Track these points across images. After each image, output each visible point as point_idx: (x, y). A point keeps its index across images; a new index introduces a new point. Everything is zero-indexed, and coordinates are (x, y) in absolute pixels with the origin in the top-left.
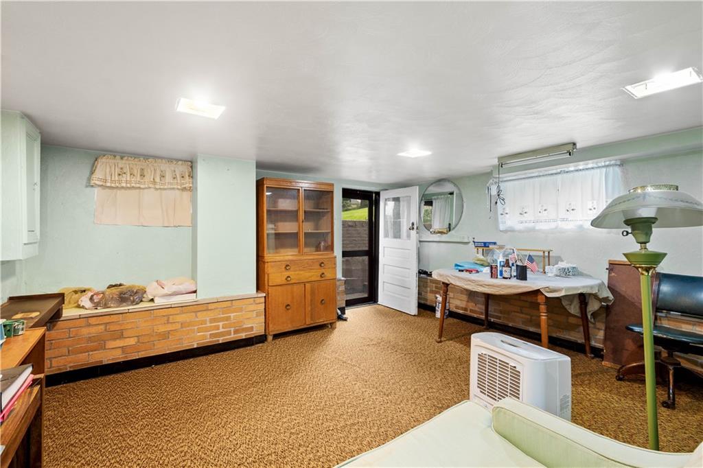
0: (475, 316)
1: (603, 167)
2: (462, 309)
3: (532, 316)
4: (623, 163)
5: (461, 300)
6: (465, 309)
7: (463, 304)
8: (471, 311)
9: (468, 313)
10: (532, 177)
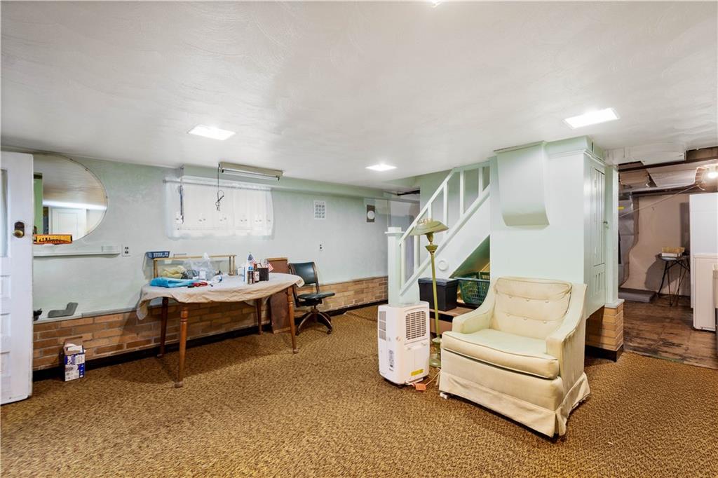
0: (137, 349)
1: (264, 190)
2: (112, 348)
3: (211, 321)
4: (272, 190)
5: (108, 337)
6: (120, 347)
7: (115, 341)
8: (129, 345)
9: (125, 350)
10: (210, 185)
